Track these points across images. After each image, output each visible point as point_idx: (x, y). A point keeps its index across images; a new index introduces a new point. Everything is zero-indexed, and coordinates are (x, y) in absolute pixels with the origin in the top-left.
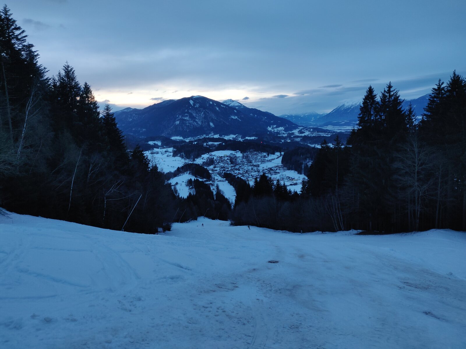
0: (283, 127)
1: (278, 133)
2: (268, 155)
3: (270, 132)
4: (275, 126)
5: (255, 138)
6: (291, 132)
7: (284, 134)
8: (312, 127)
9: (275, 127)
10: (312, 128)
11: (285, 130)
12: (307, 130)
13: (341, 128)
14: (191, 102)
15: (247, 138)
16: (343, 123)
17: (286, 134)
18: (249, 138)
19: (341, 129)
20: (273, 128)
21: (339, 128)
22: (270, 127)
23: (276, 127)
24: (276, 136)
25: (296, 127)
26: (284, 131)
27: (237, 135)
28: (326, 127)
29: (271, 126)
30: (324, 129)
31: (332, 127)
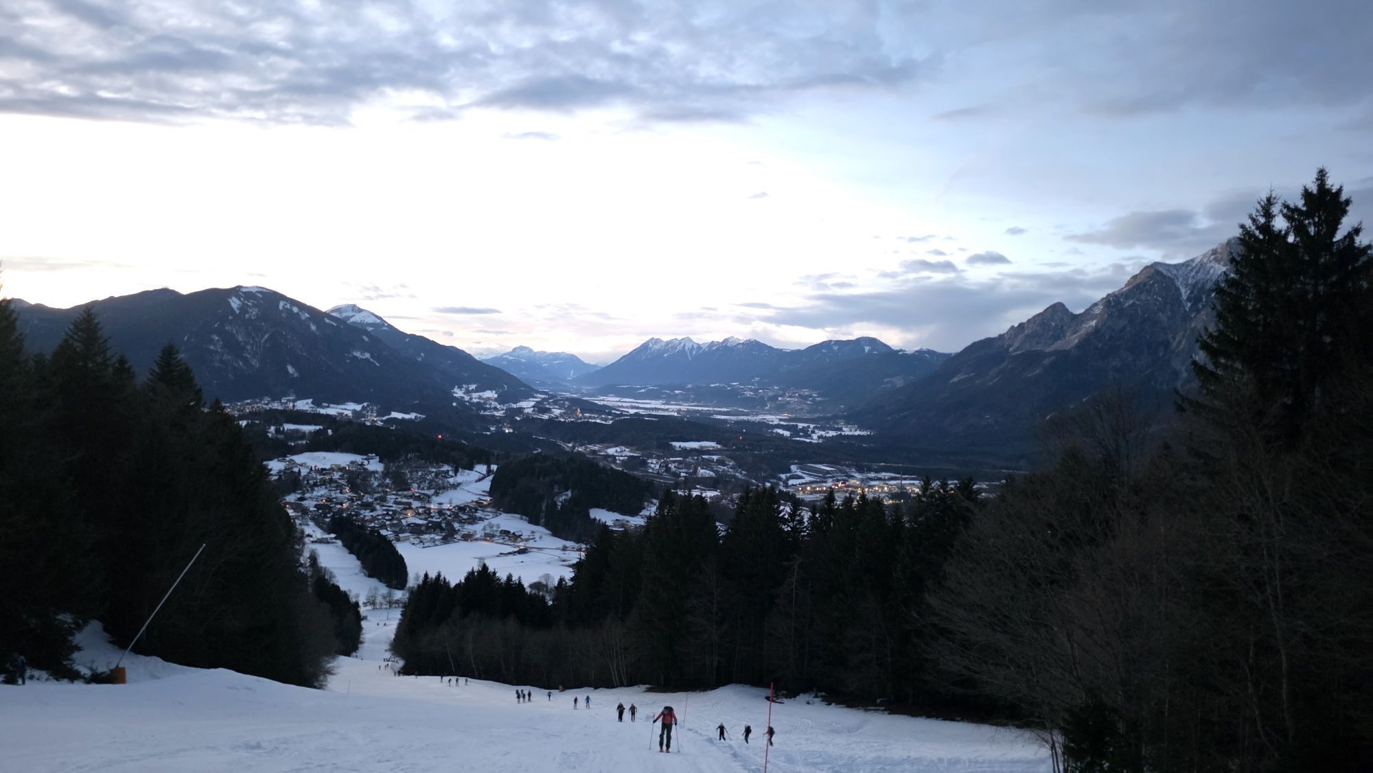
0: (494, 392)
1: (480, 406)
2: (456, 472)
3: (460, 401)
4: (473, 387)
5: (419, 415)
6: (514, 406)
7: (496, 409)
8: (568, 395)
9: (473, 390)
10: (567, 399)
11: (501, 400)
12: (555, 403)
13: (637, 403)
14: (235, 303)
15: (394, 415)
16: (643, 390)
17: (502, 410)
18: (399, 416)
19: (637, 405)
20: (468, 392)
21: (634, 404)
22: (460, 387)
23: (476, 390)
24: (473, 414)
25: (528, 393)
26: (496, 400)
27: (365, 404)
28: (602, 398)
29: (464, 386)
30: (599, 403)
31: (618, 399)
